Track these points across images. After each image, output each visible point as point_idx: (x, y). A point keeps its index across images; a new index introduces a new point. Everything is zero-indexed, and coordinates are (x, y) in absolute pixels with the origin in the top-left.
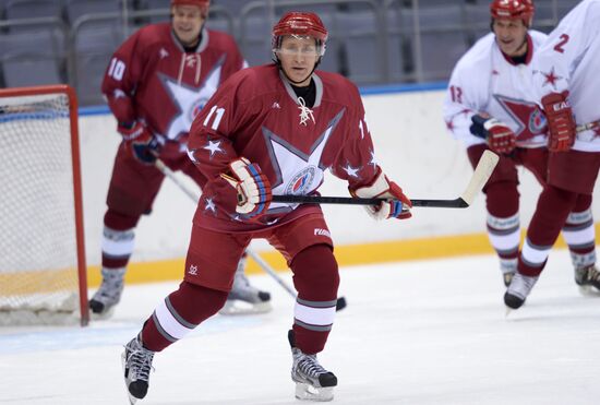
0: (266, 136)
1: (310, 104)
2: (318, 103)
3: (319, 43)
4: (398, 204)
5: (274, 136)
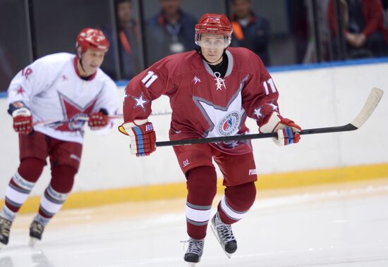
3: (226, 37)
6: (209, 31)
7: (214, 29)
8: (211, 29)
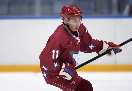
0: (71, 53)
6: (76, 16)
7: (79, 14)
8: (77, 14)
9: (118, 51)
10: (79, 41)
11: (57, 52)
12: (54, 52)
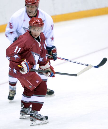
1: (39, 42)
2: (40, 41)
4: (52, 74)
5: (34, 53)
6: (35, 26)
7: (37, 25)
8: (36, 25)
9: (52, 76)
10: (40, 46)
11: (20, 49)
12: (17, 47)
